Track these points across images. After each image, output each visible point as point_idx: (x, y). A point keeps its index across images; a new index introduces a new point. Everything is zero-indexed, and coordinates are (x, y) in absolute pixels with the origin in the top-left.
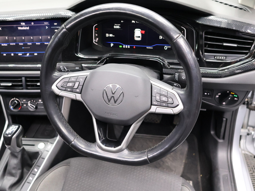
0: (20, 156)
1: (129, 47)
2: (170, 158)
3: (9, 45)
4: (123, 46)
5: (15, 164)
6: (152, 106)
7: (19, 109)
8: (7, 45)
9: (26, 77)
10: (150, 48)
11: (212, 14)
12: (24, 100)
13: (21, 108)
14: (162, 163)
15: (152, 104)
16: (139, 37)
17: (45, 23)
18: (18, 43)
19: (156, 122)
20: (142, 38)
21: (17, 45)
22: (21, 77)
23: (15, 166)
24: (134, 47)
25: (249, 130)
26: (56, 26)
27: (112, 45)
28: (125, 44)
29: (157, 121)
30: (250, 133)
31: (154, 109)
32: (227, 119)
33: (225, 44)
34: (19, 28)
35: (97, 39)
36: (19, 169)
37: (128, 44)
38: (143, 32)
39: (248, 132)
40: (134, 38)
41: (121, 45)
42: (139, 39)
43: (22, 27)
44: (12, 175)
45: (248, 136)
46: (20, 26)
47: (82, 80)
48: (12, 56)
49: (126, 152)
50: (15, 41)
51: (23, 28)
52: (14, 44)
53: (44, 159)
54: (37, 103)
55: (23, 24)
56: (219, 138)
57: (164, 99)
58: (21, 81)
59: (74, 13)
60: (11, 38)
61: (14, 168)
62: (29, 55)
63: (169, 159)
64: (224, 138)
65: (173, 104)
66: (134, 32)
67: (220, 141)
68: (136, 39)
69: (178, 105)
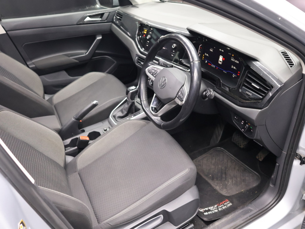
0: (130, 104)
1: (214, 67)
2: (234, 181)
4: (211, 65)
5: (126, 108)
10: (225, 72)
11: (258, 60)
14: (224, 179)
19: (240, 147)
20: (222, 63)
23: (125, 108)
24: (217, 68)
27: (206, 62)
29: (241, 145)
32: (279, 165)
33: (253, 84)
35: (200, 55)
36: (126, 111)
37: (214, 65)
38: (224, 59)
41: (210, 63)
44: (122, 112)
53: (140, 113)
59: (188, 33)
63: (232, 181)
66: (219, 57)
68: (219, 63)
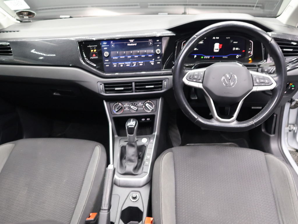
0: (136, 145)
1: (209, 57)
3: (119, 58)
4: (204, 57)
6: (254, 87)
7: (122, 112)
8: (117, 58)
9: (136, 82)
10: (225, 57)
12: (126, 104)
13: (124, 111)
15: (254, 85)
16: (218, 49)
17: (149, 40)
18: (127, 56)
20: (219, 50)
21: (126, 58)
22: (131, 83)
25: (290, 127)
26: (158, 42)
27: (195, 56)
28: (206, 55)
30: (291, 130)
31: (255, 89)
32: (277, 115)
33: (284, 50)
34: (129, 45)
36: (137, 156)
37: (208, 55)
38: (221, 45)
39: (290, 129)
40: (213, 50)
41: (202, 56)
42: (217, 51)
43: (131, 43)
45: (290, 133)
46: (129, 43)
47: (202, 74)
48: (122, 67)
49: (235, 122)
50: (124, 55)
51: (132, 45)
52: (124, 57)
54: (138, 106)
55: (132, 41)
56: (270, 133)
57: (262, 81)
58: (132, 86)
59: (171, 32)
60: (121, 52)
61: (133, 155)
62: (136, 65)
64: (274, 133)
65: (269, 83)
66: (214, 46)
67: (272, 136)
68: (215, 51)
69: (272, 84)
